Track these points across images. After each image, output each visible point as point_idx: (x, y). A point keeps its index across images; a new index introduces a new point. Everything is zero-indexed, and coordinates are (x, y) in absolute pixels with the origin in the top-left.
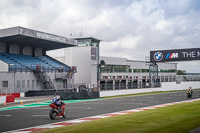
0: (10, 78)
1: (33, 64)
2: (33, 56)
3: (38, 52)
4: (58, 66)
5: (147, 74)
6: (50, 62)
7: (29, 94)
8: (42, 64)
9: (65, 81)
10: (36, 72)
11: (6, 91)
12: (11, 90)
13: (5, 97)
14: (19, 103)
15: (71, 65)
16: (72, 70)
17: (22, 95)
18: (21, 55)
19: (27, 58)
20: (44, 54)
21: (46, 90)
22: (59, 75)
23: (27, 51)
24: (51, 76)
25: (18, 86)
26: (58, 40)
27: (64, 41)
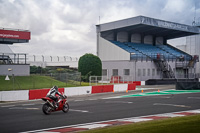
0: (131, 66)
1: (153, 53)
2: (154, 44)
3: (159, 41)
4: (179, 55)
6: (171, 51)
7: (150, 82)
8: (163, 53)
9: (186, 70)
10: (157, 61)
11: (128, 79)
12: (132, 78)
13: (126, 85)
14: (140, 91)
15: (192, 54)
16: (193, 59)
17: (143, 83)
18: (142, 44)
19: (148, 47)
20: (165, 43)
21: (165, 79)
22: (180, 64)
23: (148, 40)
24: (172, 65)
25: (139, 75)
26: (179, 28)
27: (186, 29)
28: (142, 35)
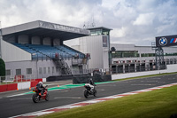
0: (33, 66)
1: (52, 53)
2: (52, 45)
3: (56, 43)
4: (74, 54)
5: (153, 58)
6: (67, 50)
7: (50, 79)
8: (60, 53)
9: (80, 67)
10: (55, 60)
11: (30, 77)
12: (34, 76)
13: (29, 83)
15: (85, 52)
16: (86, 57)
17: (44, 80)
18: (41, 46)
19: (47, 47)
20: (62, 44)
21: (64, 75)
22: (75, 61)
23: (46, 42)
24: (68, 63)
25: (40, 73)
26: (73, 31)
27: (78, 32)
28: (41, 38)
